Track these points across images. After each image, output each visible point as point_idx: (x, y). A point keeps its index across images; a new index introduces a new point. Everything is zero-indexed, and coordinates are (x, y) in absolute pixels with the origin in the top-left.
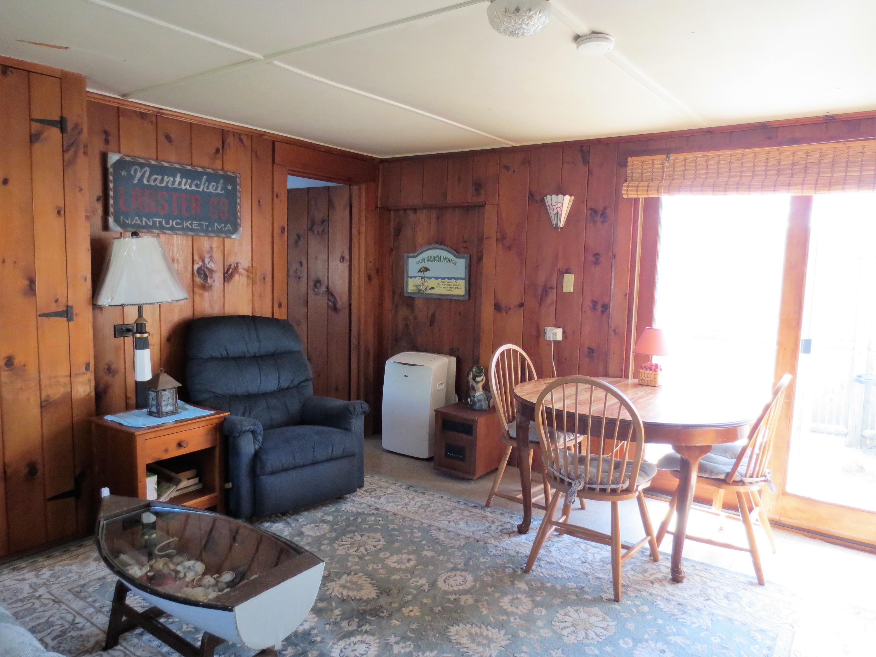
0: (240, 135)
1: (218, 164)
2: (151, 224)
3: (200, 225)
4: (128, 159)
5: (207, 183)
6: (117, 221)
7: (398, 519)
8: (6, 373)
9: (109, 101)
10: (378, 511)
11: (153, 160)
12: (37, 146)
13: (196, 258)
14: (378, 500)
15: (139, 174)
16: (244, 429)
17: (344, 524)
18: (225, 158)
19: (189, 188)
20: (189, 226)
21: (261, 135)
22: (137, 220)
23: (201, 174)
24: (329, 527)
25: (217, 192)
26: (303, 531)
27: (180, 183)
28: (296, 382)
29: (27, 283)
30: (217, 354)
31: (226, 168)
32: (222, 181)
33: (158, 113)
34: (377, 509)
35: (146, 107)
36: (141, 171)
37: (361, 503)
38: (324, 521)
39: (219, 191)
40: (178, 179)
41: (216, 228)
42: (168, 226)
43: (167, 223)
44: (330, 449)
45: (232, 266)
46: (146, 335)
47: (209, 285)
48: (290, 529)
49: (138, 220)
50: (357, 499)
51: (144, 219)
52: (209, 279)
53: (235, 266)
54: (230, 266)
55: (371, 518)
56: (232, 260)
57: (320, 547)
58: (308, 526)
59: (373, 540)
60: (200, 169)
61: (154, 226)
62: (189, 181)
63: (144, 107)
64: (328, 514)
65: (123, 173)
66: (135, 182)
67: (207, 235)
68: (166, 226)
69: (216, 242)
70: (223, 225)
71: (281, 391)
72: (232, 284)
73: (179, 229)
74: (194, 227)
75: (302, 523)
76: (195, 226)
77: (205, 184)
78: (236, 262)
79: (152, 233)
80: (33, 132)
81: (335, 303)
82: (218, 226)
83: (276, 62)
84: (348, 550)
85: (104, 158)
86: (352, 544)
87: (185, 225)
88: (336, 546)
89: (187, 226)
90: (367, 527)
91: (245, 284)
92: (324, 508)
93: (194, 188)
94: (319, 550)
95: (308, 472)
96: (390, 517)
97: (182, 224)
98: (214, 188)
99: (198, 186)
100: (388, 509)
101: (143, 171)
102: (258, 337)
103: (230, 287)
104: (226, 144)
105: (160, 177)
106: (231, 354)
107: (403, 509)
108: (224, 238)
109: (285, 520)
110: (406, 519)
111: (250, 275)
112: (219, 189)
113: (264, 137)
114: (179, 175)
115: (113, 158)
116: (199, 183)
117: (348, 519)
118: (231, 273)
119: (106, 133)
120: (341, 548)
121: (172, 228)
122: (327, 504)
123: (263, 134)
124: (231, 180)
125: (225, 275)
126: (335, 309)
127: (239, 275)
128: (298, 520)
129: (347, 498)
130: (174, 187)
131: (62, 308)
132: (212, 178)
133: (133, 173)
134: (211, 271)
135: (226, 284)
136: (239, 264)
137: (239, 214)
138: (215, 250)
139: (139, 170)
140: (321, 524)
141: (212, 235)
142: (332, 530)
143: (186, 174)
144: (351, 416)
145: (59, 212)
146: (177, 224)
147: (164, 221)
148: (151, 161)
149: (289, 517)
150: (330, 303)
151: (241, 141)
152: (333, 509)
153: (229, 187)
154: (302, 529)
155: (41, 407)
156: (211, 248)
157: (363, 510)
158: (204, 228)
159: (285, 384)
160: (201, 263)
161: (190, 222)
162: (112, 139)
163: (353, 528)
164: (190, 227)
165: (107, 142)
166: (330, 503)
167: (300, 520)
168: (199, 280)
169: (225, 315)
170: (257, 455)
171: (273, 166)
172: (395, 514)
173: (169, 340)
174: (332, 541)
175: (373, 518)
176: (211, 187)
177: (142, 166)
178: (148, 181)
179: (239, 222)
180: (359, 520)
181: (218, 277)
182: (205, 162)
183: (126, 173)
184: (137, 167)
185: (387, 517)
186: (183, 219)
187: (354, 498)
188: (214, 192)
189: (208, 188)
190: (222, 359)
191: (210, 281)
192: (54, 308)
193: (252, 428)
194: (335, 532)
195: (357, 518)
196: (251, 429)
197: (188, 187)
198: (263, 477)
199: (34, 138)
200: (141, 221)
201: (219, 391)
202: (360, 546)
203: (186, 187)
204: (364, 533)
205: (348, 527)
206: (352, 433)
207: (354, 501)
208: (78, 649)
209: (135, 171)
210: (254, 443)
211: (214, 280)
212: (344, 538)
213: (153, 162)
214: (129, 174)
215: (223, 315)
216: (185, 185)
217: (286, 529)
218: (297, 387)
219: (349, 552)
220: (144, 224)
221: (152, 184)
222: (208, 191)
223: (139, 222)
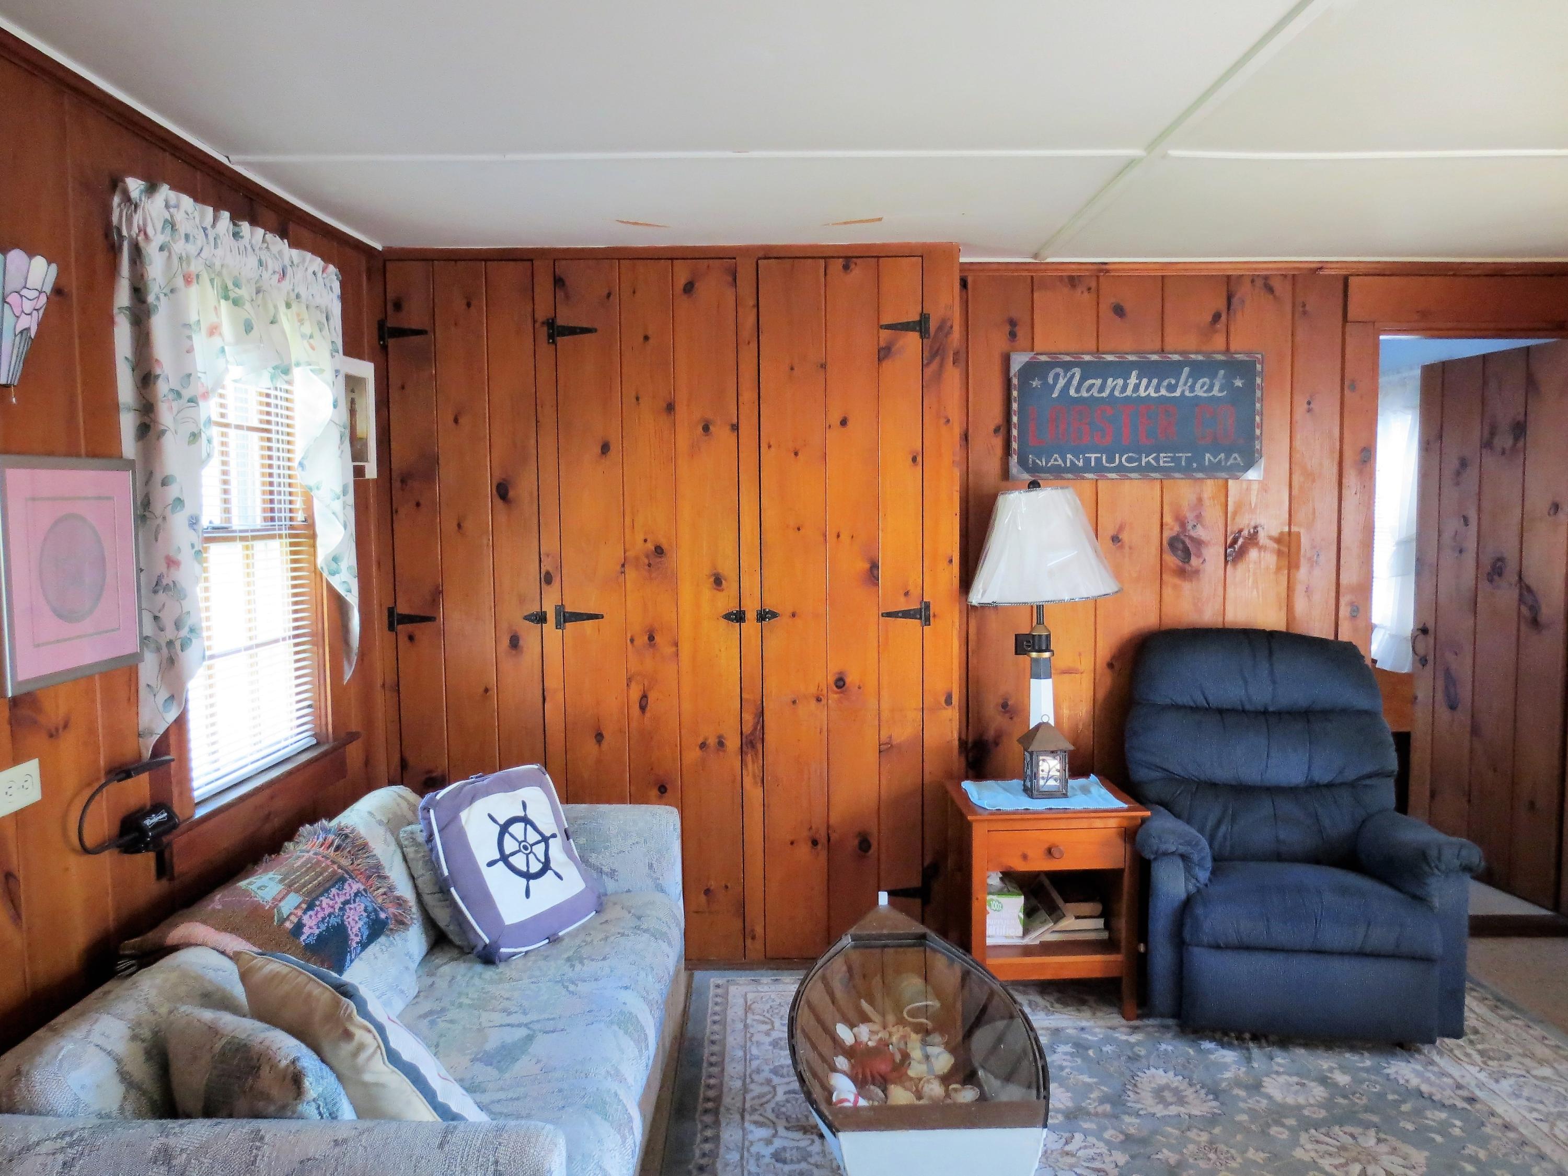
0: (1266, 278)
1: (1219, 341)
2: (1081, 464)
3: (1173, 459)
4: (1043, 358)
5: (1190, 380)
6: (1023, 463)
7: (1505, 1140)
8: (836, 696)
9: (1017, 270)
10: (1470, 1104)
11: (1088, 354)
12: (886, 364)
13: (1168, 519)
14: (1492, 1082)
15: (1062, 382)
16: (1163, 847)
17: (1365, 1101)
18: (1232, 329)
19: (1153, 394)
20: (1153, 462)
21: (1314, 272)
22: (1056, 460)
23: (1179, 366)
24: (1325, 1095)
25: (1211, 394)
26: (1264, 1084)
27: (1136, 387)
28: (1351, 775)
29: (867, 566)
30: (1185, 700)
31: (1233, 348)
32: (1222, 372)
33: (1101, 271)
34: (1472, 1100)
35: (1079, 267)
36: (1065, 375)
37: (1444, 1074)
38: (1324, 1081)
39: (1215, 392)
40: (1133, 380)
41: (1207, 463)
42: (1112, 465)
43: (1111, 460)
44: (1361, 931)
45: (1245, 533)
46: (1046, 655)
47: (1194, 569)
48: (1243, 1069)
49: (1059, 459)
50: (1443, 1062)
51: (1069, 456)
52: (1193, 557)
53: (1249, 532)
54: (1240, 531)
55: (1437, 1113)
56: (1245, 522)
57: (1269, 1126)
58: (1282, 1079)
59: (1400, 1161)
60: (1176, 357)
61: (1087, 468)
62: (1155, 381)
63: (1073, 267)
64: (1343, 1069)
65: (1035, 383)
66: (1055, 395)
67: (1190, 477)
68: (1108, 465)
69: (1209, 487)
70: (1222, 455)
71: (1312, 788)
72: (1241, 567)
73: (1132, 470)
74: (1162, 464)
75: (1276, 1068)
76: (1165, 462)
77: (1185, 384)
78: (1253, 524)
79: (1083, 478)
80: (882, 344)
81: (1534, 609)
82: (1212, 458)
83: (1174, 153)
84: (1322, 1157)
85: (1006, 361)
86: (1343, 1148)
87: (1144, 461)
88: (1304, 1137)
89: (1148, 463)
90: (1410, 1127)
91: (1273, 566)
92: (1348, 1055)
93: (1163, 392)
94: (1263, 1132)
95: (1302, 967)
96: (1488, 1130)
97: (1140, 460)
98: (1205, 388)
99: (1172, 388)
100: (1500, 1109)
101: (1069, 375)
102: (1272, 672)
103: (1238, 573)
104: (1235, 301)
105: (1099, 382)
106: (1214, 703)
107: (1539, 1124)
108: (1226, 481)
109: (1248, 1049)
110: (1527, 1149)
111: (1286, 550)
112: (1216, 388)
113: (1326, 272)
114: (1134, 374)
115: (1019, 361)
116: (1173, 382)
117: (1381, 1096)
118: (1241, 547)
119: (1013, 323)
120: (1309, 1146)
121: (1120, 469)
122: (1364, 1049)
123: (1321, 266)
124: (1246, 369)
125: (1229, 550)
126: (1535, 622)
127: (1260, 551)
128: (1272, 1059)
129: (1419, 1051)
130: (1125, 395)
131: (915, 606)
132: (1198, 370)
133: (1051, 381)
134: (1199, 543)
135: (1229, 566)
136: (1259, 529)
137: (1258, 432)
138: (1207, 502)
139: (1062, 374)
140: (1313, 1084)
141: (1200, 475)
142: (1328, 1104)
143: (1148, 370)
144: (1427, 869)
145: (914, 459)
146: (1129, 460)
147: (1104, 458)
148: (1083, 356)
149: (1261, 1047)
150: (1525, 610)
151: (1270, 289)
152: (1368, 1063)
153: (1238, 383)
154: (1265, 1079)
155: (880, 752)
156: (1200, 500)
157: (1434, 1090)
158: (1183, 463)
159: (1322, 775)
160: (1177, 528)
161: (1154, 455)
162: (1021, 332)
163: (1375, 1119)
164: (1155, 464)
165: (1013, 335)
166: (1369, 1050)
167: (1279, 1060)
168: (1172, 560)
169: (1227, 626)
170: (1187, 904)
171: (1344, 327)
172: (1507, 1127)
173: (1110, 665)
174: (1307, 1124)
175: (1443, 1115)
176: (1198, 386)
177: (1067, 366)
178: (1078, 390)
179: (1258, 447)
180: (1406, 1107)
181: (1213, 555)
182: (1191, 341)
183: (1040, 382)
184: (1058, 370)
185: (1483, 1124)
186: (1139, 450)
187: (1436, 1058)
188: (1205, 395)
189: (1192, 389)
190: (1195, 709)
191: (1194, 561)
192: (903, 605)
193: (1182, 849)
194: (1327, 1111)
195: (1404, 1101)
196: (1180, 851)
197: (1151, 392)
198: (1196, 950)
199: (884, 353)
200: (1065, 462)
201: (1177, 770)
202: (1356, 1160)
203: (1147, 393)
204: (1388, 1137)
205: (1366, 1111)
206: (1431, 909)
207: (1432, 1063)
208: (798, 1119)
209: (1057, 376)
210: (1186, 879)
211: (1205, 560)
212: (1336, 1129)
213: (1087, 358)
214: (1045, 383)
215: (1220, 626)
216: (1148, 390)
217: (1234, 1068)
218: (1352, 785)
219: (1320, 1161)
220: (1068, 465)
221: (1085, 394)
222: (1192, 395)
223: (1060, 462)
